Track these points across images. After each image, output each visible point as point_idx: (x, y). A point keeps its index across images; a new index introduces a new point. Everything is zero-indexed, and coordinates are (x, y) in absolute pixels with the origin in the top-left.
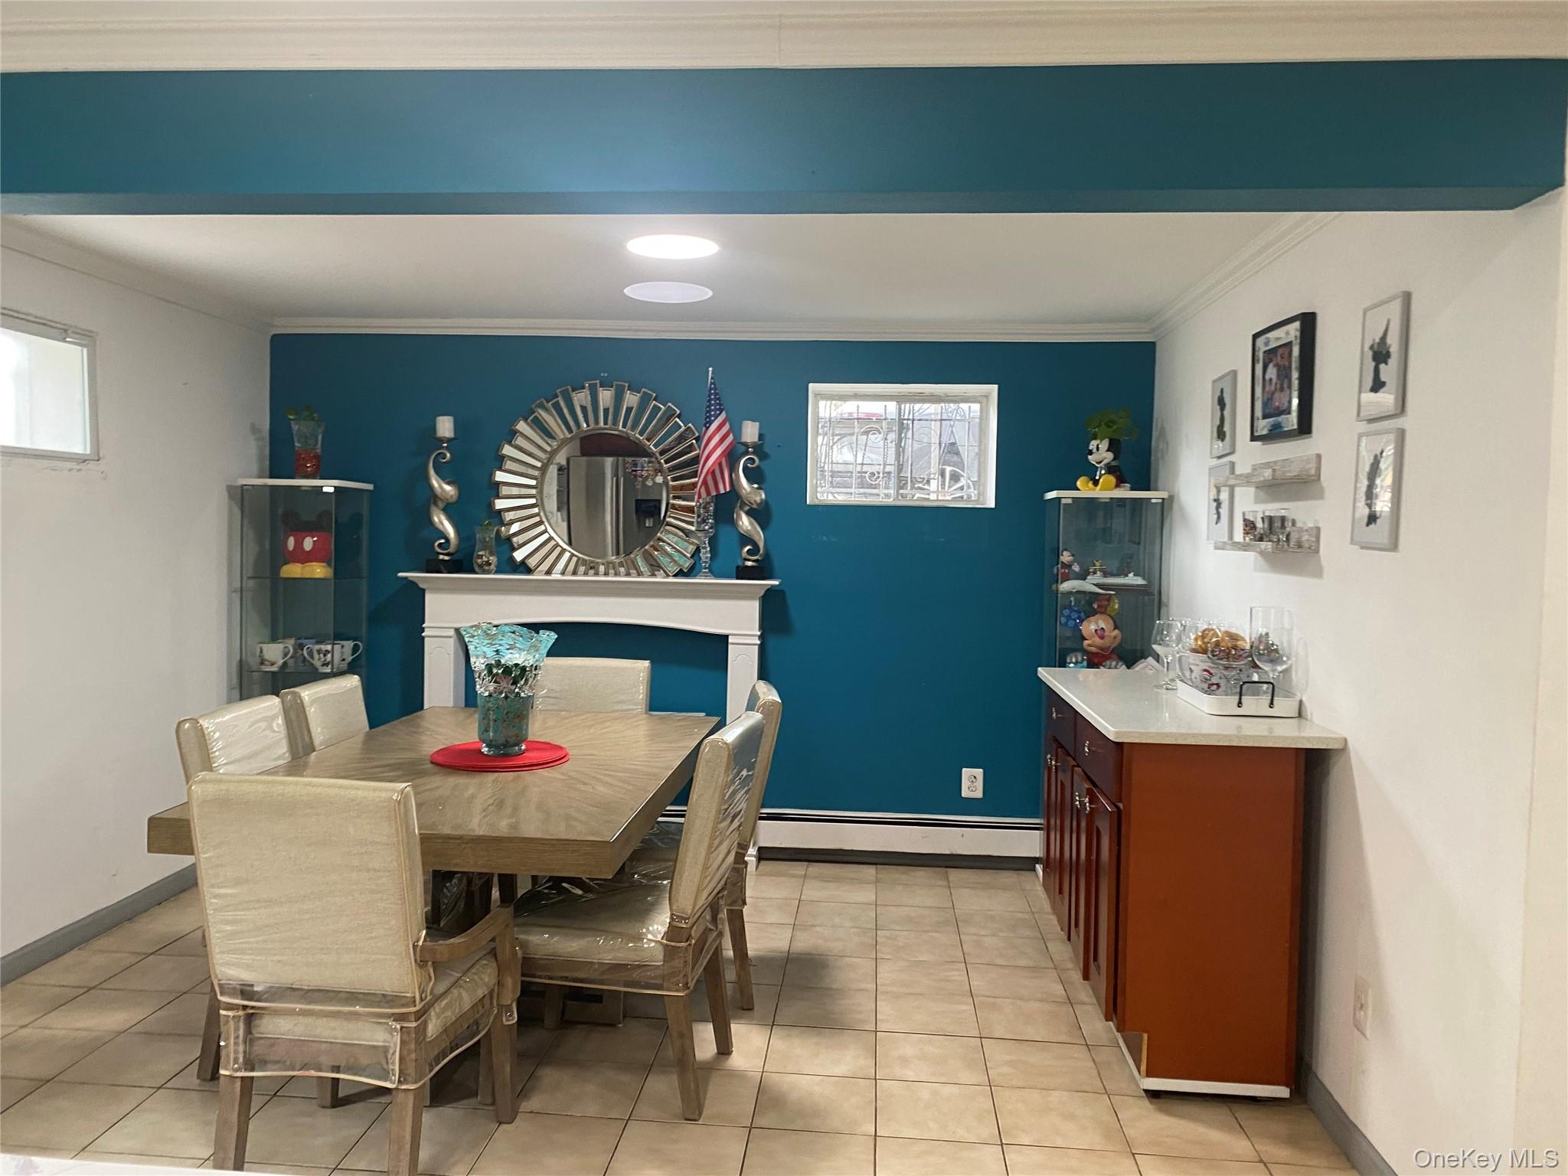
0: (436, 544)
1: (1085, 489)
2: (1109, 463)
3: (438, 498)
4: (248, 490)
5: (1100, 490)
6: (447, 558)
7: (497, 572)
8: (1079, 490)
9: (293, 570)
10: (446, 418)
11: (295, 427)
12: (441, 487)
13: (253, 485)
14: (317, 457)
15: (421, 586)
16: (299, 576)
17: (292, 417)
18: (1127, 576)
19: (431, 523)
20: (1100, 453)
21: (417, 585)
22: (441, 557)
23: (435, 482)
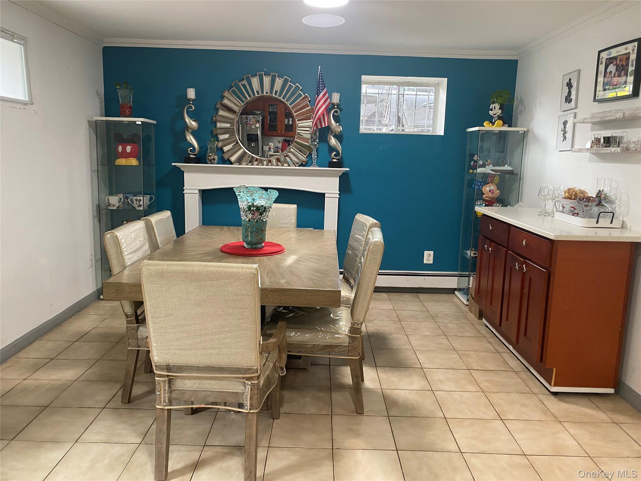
0: (189, 150)
1: (487, 126)
2: (499, 115)
3: (189, 127)
4: (98, 122)
5: (496, 127)
6: (193, 156)
7: (217, 164)
8: (484, 126)
9: (121, 162)
10: (192, 89)
11: (120, 93)
12: (190, 122)
13: (101, 120)
14: (130, 107)
15: (182, 169)
16: (124, 164)
17: (118, 87)
18: (505, 166)
19: (186, 139)
20: (496, 110)
21: (180, 169)
22: (191, 156)
23: (187, 120)
